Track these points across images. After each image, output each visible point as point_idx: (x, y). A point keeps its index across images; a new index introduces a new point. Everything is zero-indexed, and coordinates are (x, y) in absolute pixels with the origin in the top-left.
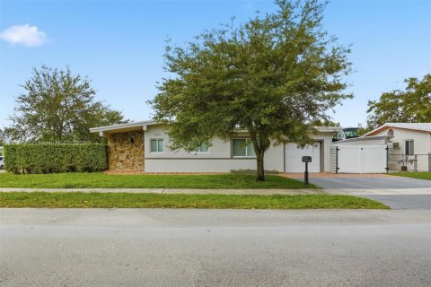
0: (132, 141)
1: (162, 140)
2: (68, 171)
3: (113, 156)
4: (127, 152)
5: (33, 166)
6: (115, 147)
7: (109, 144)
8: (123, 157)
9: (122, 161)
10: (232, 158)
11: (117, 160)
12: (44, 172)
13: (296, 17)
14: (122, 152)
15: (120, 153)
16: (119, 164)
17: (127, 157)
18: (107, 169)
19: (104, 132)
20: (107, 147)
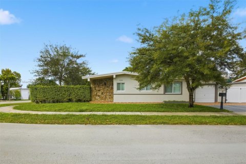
0: (105, 84)
1: (124, 84)
2: (68, 102)
3: (94, 93)
4: (102, 91)
5: (47, 99)
6: (95, 87)
7: (92, 86)
8: (99, 93)
9: (99, 96)
10: (164, 94)
11: (96, 95)
12: (54, 102)
13: (219, 8)
14: (99, 90)
15: (98, 91)
16: (97, 97)
17: (102, 93)
18: (91, 100)
19: (90, 79)
20: (90, 88)
